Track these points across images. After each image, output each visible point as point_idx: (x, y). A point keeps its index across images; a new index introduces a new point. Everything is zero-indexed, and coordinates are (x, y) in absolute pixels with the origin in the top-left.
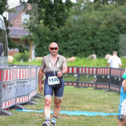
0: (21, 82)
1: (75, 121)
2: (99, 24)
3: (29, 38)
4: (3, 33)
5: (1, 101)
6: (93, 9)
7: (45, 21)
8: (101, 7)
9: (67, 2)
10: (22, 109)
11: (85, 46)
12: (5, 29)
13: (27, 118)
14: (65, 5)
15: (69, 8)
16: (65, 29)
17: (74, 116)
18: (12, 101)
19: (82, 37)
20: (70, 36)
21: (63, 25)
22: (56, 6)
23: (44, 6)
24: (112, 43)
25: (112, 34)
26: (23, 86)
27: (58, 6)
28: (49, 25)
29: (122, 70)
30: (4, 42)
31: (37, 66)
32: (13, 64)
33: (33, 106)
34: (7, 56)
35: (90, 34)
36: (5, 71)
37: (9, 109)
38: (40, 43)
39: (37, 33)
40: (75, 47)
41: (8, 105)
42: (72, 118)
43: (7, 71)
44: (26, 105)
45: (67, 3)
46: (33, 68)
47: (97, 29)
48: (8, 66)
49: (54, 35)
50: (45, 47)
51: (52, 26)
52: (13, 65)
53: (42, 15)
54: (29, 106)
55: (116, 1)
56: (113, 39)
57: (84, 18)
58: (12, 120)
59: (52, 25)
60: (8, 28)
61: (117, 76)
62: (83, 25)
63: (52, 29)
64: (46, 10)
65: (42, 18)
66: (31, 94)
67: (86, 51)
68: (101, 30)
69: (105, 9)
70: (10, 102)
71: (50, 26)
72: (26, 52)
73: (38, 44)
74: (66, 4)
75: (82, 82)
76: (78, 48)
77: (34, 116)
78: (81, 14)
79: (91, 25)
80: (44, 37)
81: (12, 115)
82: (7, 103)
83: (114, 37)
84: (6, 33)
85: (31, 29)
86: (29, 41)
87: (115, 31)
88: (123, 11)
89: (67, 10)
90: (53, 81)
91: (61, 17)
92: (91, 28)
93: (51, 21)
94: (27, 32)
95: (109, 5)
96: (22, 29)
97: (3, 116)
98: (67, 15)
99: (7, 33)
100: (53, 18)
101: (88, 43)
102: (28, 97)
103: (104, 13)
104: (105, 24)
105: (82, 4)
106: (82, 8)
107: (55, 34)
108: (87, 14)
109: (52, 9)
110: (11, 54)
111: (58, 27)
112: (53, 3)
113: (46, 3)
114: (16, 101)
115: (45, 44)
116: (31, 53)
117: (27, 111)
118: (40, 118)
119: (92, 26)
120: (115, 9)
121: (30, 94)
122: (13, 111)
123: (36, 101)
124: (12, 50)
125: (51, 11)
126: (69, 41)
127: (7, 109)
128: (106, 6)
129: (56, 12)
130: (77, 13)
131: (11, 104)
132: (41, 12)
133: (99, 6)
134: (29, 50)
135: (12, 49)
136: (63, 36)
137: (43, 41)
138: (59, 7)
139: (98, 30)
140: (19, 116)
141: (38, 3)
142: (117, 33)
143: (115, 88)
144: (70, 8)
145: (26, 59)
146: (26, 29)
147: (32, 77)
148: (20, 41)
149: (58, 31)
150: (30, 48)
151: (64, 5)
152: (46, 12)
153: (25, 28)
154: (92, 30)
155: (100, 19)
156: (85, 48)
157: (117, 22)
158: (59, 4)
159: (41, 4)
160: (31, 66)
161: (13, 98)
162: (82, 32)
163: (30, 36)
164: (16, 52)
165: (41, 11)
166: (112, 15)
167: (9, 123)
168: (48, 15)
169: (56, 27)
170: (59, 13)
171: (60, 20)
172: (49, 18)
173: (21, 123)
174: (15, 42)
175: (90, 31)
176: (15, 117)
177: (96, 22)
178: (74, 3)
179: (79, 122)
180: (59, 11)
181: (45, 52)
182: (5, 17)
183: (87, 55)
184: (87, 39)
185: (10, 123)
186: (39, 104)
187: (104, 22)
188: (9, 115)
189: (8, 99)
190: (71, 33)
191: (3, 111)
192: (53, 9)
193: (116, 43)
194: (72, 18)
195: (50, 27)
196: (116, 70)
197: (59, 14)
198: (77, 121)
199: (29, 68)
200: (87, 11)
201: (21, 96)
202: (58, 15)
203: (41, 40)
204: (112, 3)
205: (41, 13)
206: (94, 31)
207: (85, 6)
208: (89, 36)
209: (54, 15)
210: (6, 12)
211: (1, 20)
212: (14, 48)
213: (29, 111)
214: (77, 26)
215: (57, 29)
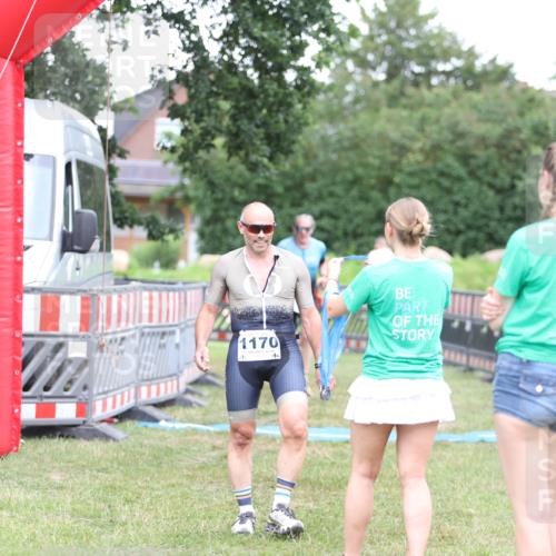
0: (153, 333)
1: (325, 458)
2: (402, 150)
3: (179, 195)
4: (97, 178)
5: (91, 394)
6: (384, 102)
7: (231, 140)
8: (409, 97)
9: (302, 79)
10: (156, 420)
11: (358, 220)
12: (101, 164)
13: (172, 450)
14: (295, 91)
15: (306, 99)
16: (295, 167)
17: (322, 443)
18: (126, 394)
19: (348, 191)
20: (310, 187)
21: (288, 152)
22: (265, 91)
23: (228, 93)
24: (445, 212)
25: (446, 183)
26: (160, 346)
27: (271, 92)
28: (242, 153)
29: (476, 299)
30: (99, 208)
31: (204, 284)
32: (130, 277)
33: (192, 412)
34: (109, 249)
35: (373, 181)
36: (103, 298)
37: (116, 420)
38: (215, 211)
39: (205, 180)
40: (325, 222)
41: (114, 406)
42: (317, 451)
43: (109, 300)
44: (168, 409)
45: (299, 82)
46: (194, 288)
47: (395, 166)
48: (112, 282)
49: (259, 186)
50: (229, 223)
51: (254, 158)
52: (127, 280)
53: (220, 122)
54: (179, 412)
55: (456, 78)
56: (446, 199)
57: (354, 130)
58: (125, 456)
59: (253, 152)
60: (112, 162)
61: (459, 317)
62: (352, 155)
63: (253, 167)
64: (233, 103)
65: (220, 131)
66: (186, 371)
67: (362, 235)
68: (408, 169)
69: (421, 104)
70: (119, 397)
71: (247, 155)
72: (170, 238)
73: (208, 213)
74: (298, 87)
75: (349, 334)
76: (336, 228)
77: (197, 442)
78: (344, 119)
79: (376, 153)
80: (228, 189)
81: (126, 438)
82: (110, 401)
83: (448, 191)
84: (107, 177)
85: (187, 164)
86: (178, 205)
87: (455, 173)
88: (480, 111)
89: (299, 106)
90: (254, 347)
91: (283, 126)
92: (376, 162)
93: (251, 139)
94: (173, 173)
95: (435, 90)
96: (157, 163)
97: (97, 440)
98: (302, 121)
99: (111, 179)
100: (255, 130)
101: (369, 209)
102: (175, 382)
103: (417, 115)
104: (422, 150)
105: (350, 88)
106: (348, 99)
107: (261, 181)
108: (364, 117)
109: (252, 101)
110: (123, 244)
111: (271, 159)
112: (256, 82)
113: (235, 81)
114: (137, 394)
115: (232, 213)
116: (186, 242)
117: (174, 428)
118: (214, 448)
119: (382, 158)
120: (454, 104)
121: (181, 372)
122: (129, 424)
123: (200, 395)
124: (126, 231)
125: (250, 108)
126: (306, 204)
127: (109, 421)
128: (424, 91)
129: (264, 111)
130: (333, 116)
131: (122, 402)
132: (219, 113)
133: (402, 94)
134: (179, 233)
135: (127, 228)
136: (288, 189)
137: (226, 204)
138: (276, 94)
139: (400, 171)
140: (146, 442)
141: (208, 83)
142: (459, 179)
143: (452, 356)
144: (311, 100)
145: (169, 262)
146: (171, 165)
147: (188, 317)
148: (152, 203)
149: (272, 173)
150: (183, 228)
151: (292, 89)
152: (232, 111)
153: (166, 162)
154: (380, 168)
155: (404, 136)
156: (358, 226)
157: (460, 143)
158: (275, 86)
159: (218, 87)
160: (184, 283)
161: (128, 385)
162: (349, 176)
163: (182, 187)
164: (139, 239)
165: (218, 108)
166: (444, 122)
167: (115, 466)
168: (239, 123)
169: (265, 161)
170: (274, 114)
171: (278, 137)
172: (244, 131)
173: (152, 465)
174: (137, 206)
175: (374, 173)
176: (134, 447)
177: (394, 144)
178: (323, 84)
179: (338, 461)
180: (275, 108)
181: (230, 240)
182: (104, 126)
183: (365, 249)
184: (364, 199)
185: (119, 464)
186: (212, 404)
187: (418, 145)
188: (114, 440)
189: (111, 388)
190: (313, 179)
191: (98, 426)
192: (255, 104)
193: (456, 213)
194: (317, 131)
195: (245, 161)
196: (457, 297)
197: (276, 119)
198: (333, 460)
199: (179, 290)
200: (363, 109)
201: (153, 379)
202: (272, 121)
203: (217, 201)
204: (442, 84)
205: (216, 116)
206: (388, 172)
207: (357, 91)
208: (373, 188)
209: (258, 122)
210: (105, 111)
211: (92, 137)
212: (131, 226)
213: (179, 426)
214: (334, 157)
215: (270, 165)
